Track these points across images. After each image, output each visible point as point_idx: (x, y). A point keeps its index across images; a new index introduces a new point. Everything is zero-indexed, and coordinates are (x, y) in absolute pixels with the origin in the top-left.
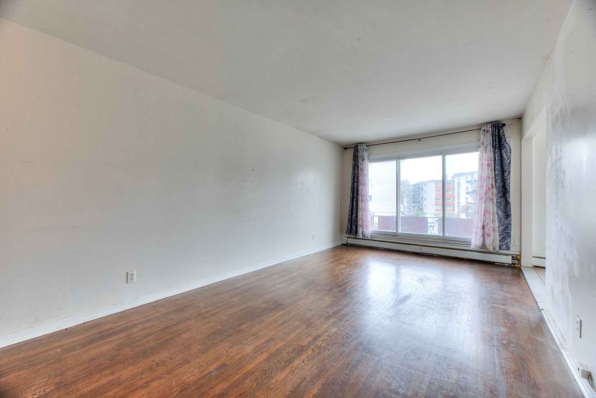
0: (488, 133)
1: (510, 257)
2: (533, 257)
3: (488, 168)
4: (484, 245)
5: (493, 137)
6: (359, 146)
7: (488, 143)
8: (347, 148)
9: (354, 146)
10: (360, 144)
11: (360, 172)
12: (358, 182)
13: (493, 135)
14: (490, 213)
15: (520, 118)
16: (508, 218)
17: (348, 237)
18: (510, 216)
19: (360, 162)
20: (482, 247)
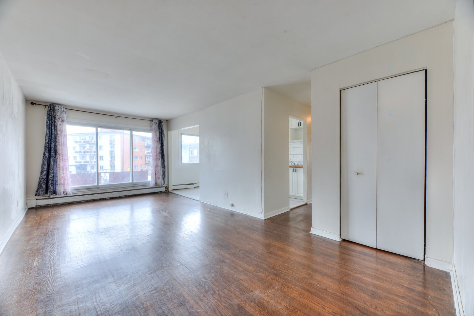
0: (157, 124)
1: (165, 188)
2: (173, 186)
3: (158, 143)
4: (156, 184)
5: (159, 127)
6: (57, 107)
7: (157, 130)
8: (35, 104)
9: (48, 105)
10: (57, 105)
11: (59, 133)
12: (56, 142)
13: (159, 126)
14: (159, 166)
15: (167, 121)
16: (164, 169)
17: (37, 200)
18: (165, 167)
19: (59, 123)
20: (155, 185)
